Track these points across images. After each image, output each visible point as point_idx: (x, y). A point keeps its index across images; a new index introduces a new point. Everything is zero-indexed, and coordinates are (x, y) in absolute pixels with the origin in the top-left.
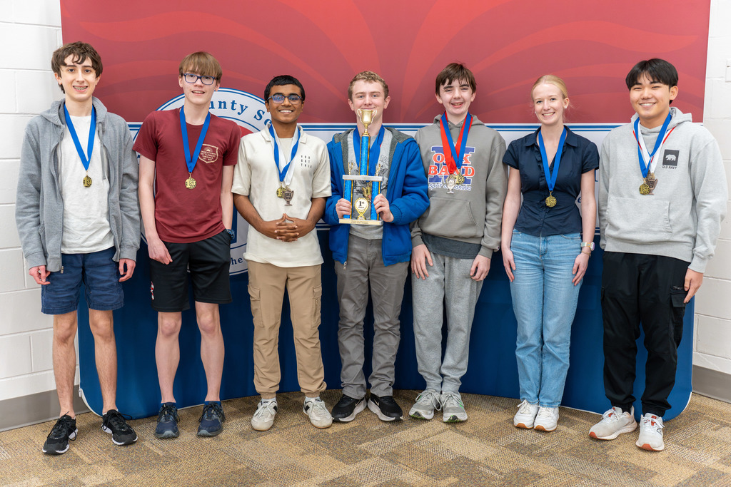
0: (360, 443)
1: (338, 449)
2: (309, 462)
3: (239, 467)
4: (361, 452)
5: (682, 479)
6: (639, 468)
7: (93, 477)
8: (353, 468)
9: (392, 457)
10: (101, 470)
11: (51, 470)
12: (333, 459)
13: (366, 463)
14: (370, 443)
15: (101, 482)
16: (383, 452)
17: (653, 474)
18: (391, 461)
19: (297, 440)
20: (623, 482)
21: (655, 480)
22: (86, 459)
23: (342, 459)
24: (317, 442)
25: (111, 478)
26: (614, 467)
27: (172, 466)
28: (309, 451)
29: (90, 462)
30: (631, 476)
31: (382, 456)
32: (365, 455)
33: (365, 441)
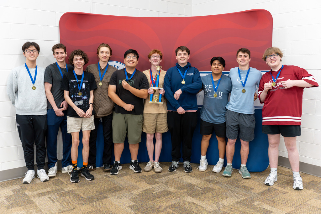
0: (156, 179)
1: (148, 181)
2: (139, 184)
3: (115, 186)
4: (156, 181)
5: (262, 191)
6: (248, 187)
7: (68, 188)
8: (153, 186)
9: (166, 183)
10: (70, 186)
11: (54, 186)
12: (146, 184)
13: (157, 185)
14: (159, 179)
15: (70, 190)
16: (163, 181)
17: (252, 189)
18: (165, 184)
19: (135, 178)
20: (242, 191)
21: (253, 191)
22: (65, 183)
23: (149, 184)
24: (142, 178)
25: (73, 189)
26: (240, 187)
27: (94, 185)
28: (139, 181)
29: (67, 183)
30: (245, 190)
31: (163, 183)
32: (157, 182)
33: (158, 178)
